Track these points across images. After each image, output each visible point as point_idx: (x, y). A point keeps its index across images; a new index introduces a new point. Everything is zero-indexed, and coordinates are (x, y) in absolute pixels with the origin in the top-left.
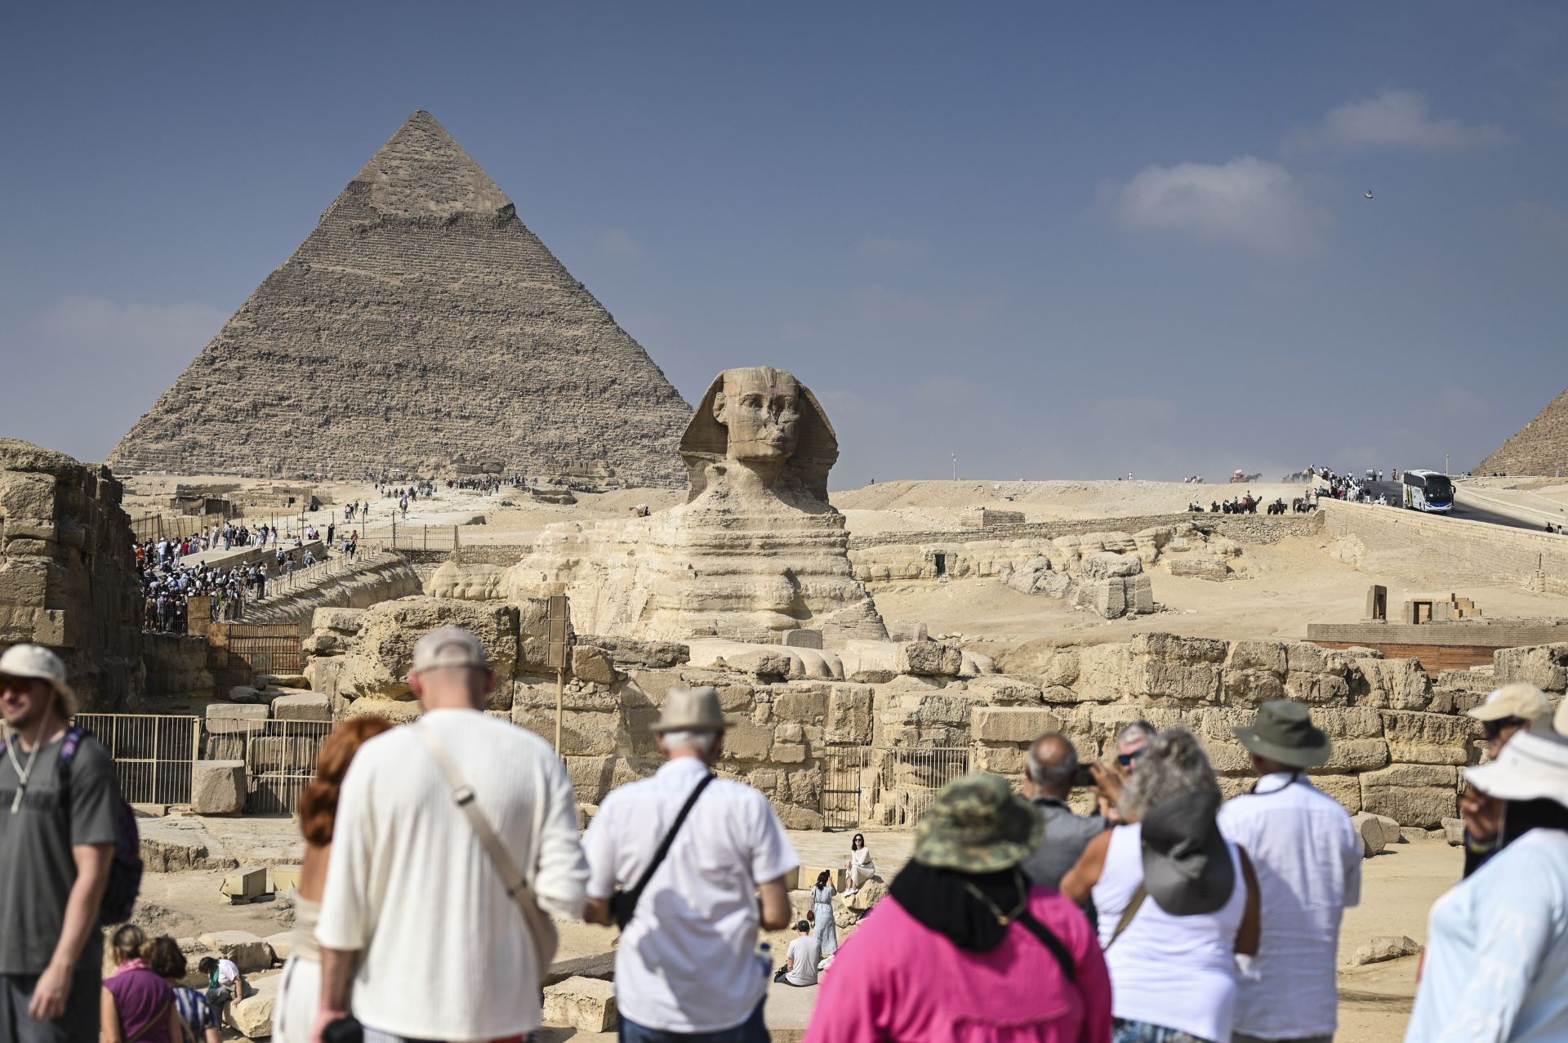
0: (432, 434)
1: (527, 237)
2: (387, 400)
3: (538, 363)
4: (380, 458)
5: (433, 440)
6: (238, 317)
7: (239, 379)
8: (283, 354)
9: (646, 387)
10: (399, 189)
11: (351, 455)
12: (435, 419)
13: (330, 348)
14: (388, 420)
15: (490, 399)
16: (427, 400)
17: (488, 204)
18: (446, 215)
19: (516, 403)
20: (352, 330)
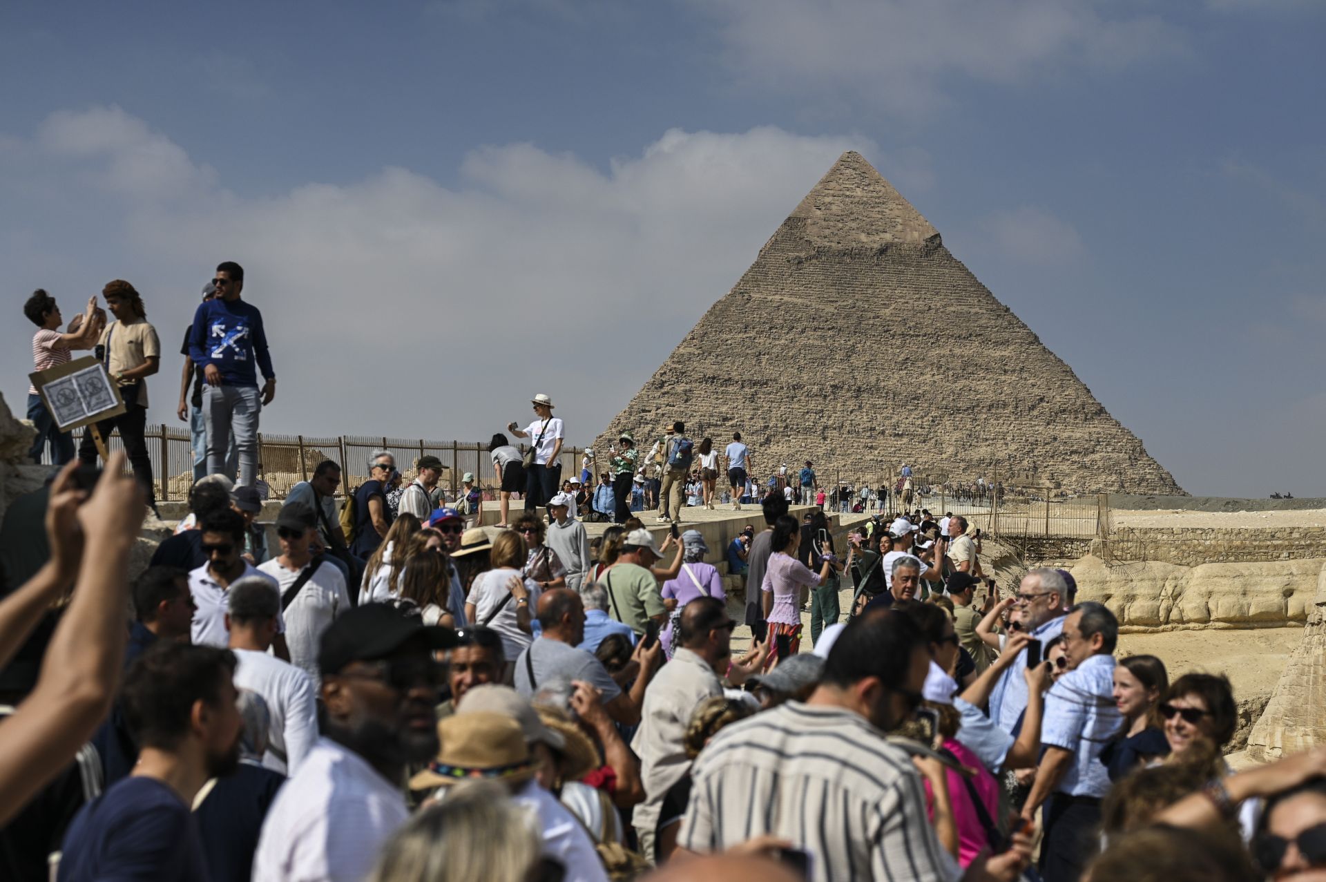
0: (867, 451)
1: (953, 264)
2: (824, 420)
3: (967, 383)
5: (868, 458)
6: (685, 344)
7: (686, 401)
8: (726, 377)
9: (1074, 404)
10: (832, 224)
12: (870, 437)
13: (769, 371)
14: (825, 439)
15: (922, 417)
16: (862, 419)
17: (916, 234)
18: (876, 246)
19: (947, 422)
20: (790, 354)
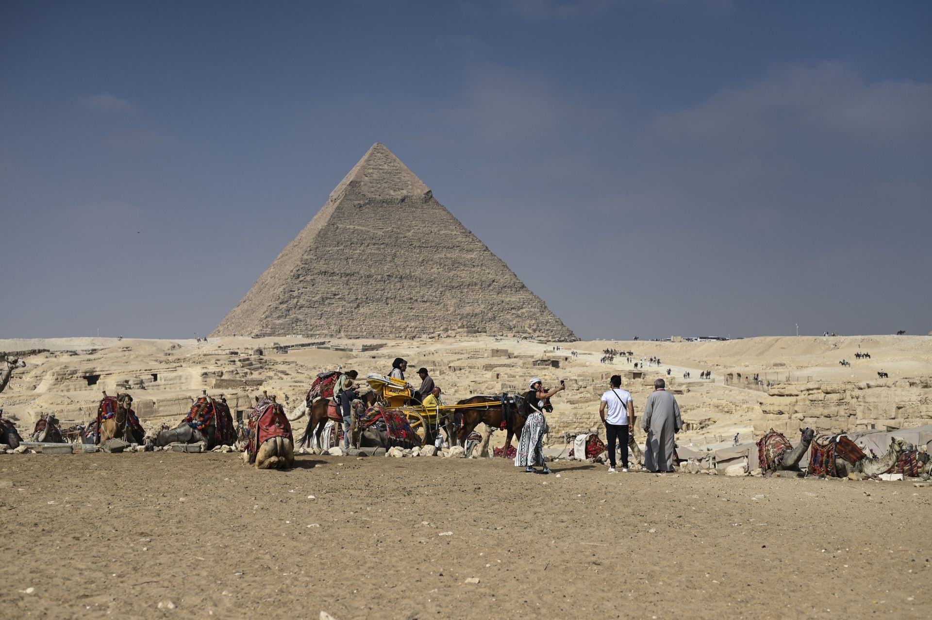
0: (409, 311)
1: (440, 207)
2: (386, 294)
3: (455, 272)
4: (387, 324)
6: (307, 253)
7: (313, 285)
8: (332, 272)
9: (510, 283)
10: (374, 185)
11: (373, 323)
12: (411, 303)
13: (354, 268)
14: (387, 304)
15: (435, 292)
16: (405, 293)
17: (419, 191)
18: (399, 197)
19: (448, 293)
20: (363, 258)
